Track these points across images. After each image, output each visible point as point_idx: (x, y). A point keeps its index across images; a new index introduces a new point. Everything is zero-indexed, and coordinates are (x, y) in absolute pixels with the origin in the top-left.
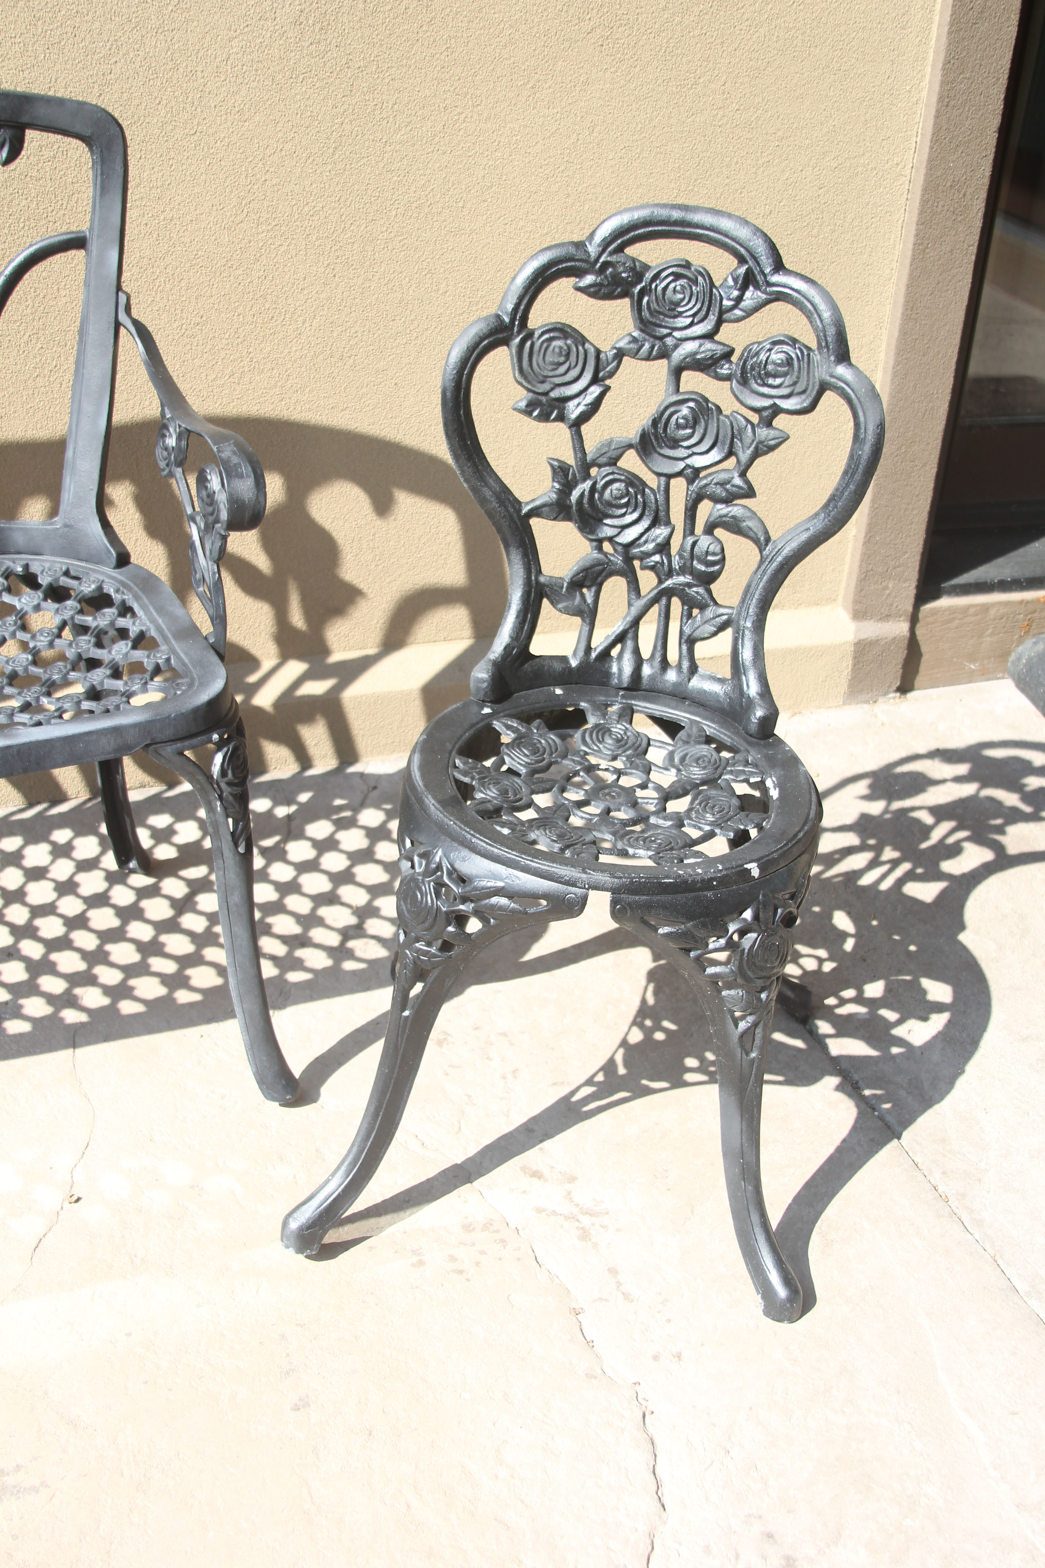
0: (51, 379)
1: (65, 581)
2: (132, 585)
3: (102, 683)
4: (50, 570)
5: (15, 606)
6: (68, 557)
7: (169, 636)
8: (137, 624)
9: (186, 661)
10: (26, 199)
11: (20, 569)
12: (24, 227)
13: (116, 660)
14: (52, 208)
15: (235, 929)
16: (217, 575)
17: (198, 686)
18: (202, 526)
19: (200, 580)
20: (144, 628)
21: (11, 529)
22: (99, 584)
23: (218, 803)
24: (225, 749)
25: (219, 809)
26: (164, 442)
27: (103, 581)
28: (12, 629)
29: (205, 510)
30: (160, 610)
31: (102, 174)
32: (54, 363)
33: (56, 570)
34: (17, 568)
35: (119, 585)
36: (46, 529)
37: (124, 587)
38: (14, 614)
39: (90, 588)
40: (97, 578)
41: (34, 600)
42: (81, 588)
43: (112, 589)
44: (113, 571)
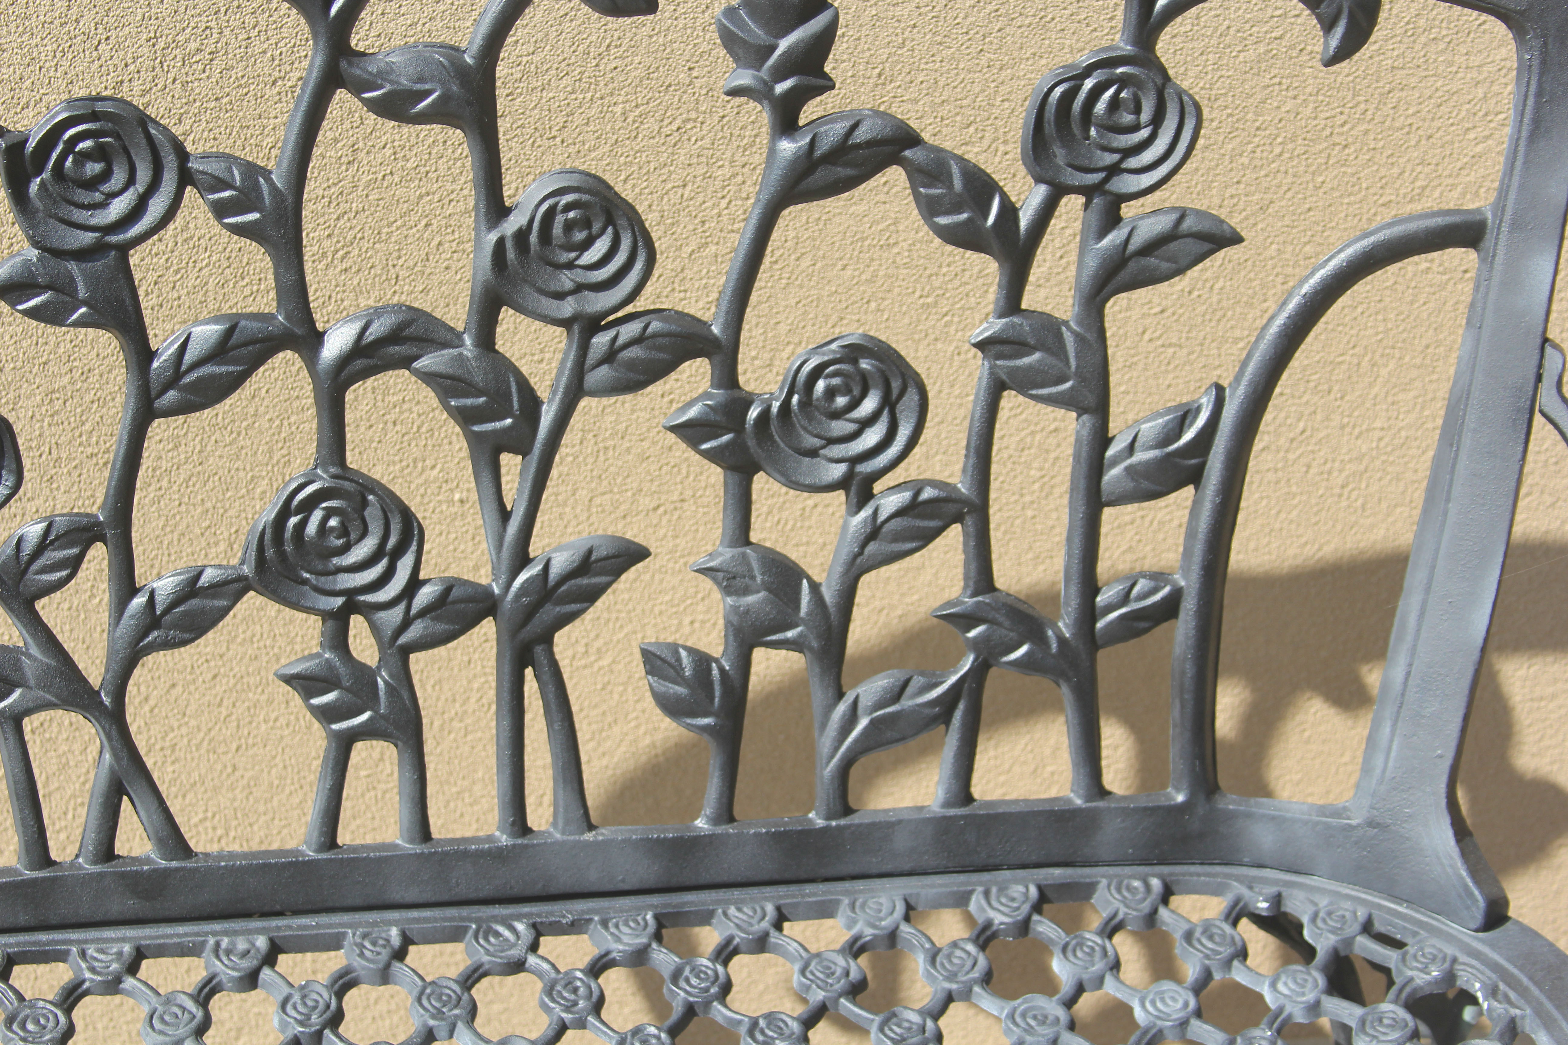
0: (1291, 456)
1: (1366, 946)
2: (1525, 980)
4: (1329, 914)
5: (1260, 997)
6: (1367, 886)
10: (1295, 98)
11: (1263, 905)
12: (1280, 155)
14: (1344, 118)
21: (1249, 815)
22: (1447, 965)
27: (1454, 960)
31: (1539, 94)
32: (1301, 425)
33: (1343, 917)
34: (1258, 901)
35: (1494, 976)
36: (1325, 823)
37: (1509, 985)
38: (1265, 1020)
39: (1429, 974)
40: (1440, 951)
41: (1306, 990)
42: (1405, 969)
43: (1477, 985)
44: (1476, 938)
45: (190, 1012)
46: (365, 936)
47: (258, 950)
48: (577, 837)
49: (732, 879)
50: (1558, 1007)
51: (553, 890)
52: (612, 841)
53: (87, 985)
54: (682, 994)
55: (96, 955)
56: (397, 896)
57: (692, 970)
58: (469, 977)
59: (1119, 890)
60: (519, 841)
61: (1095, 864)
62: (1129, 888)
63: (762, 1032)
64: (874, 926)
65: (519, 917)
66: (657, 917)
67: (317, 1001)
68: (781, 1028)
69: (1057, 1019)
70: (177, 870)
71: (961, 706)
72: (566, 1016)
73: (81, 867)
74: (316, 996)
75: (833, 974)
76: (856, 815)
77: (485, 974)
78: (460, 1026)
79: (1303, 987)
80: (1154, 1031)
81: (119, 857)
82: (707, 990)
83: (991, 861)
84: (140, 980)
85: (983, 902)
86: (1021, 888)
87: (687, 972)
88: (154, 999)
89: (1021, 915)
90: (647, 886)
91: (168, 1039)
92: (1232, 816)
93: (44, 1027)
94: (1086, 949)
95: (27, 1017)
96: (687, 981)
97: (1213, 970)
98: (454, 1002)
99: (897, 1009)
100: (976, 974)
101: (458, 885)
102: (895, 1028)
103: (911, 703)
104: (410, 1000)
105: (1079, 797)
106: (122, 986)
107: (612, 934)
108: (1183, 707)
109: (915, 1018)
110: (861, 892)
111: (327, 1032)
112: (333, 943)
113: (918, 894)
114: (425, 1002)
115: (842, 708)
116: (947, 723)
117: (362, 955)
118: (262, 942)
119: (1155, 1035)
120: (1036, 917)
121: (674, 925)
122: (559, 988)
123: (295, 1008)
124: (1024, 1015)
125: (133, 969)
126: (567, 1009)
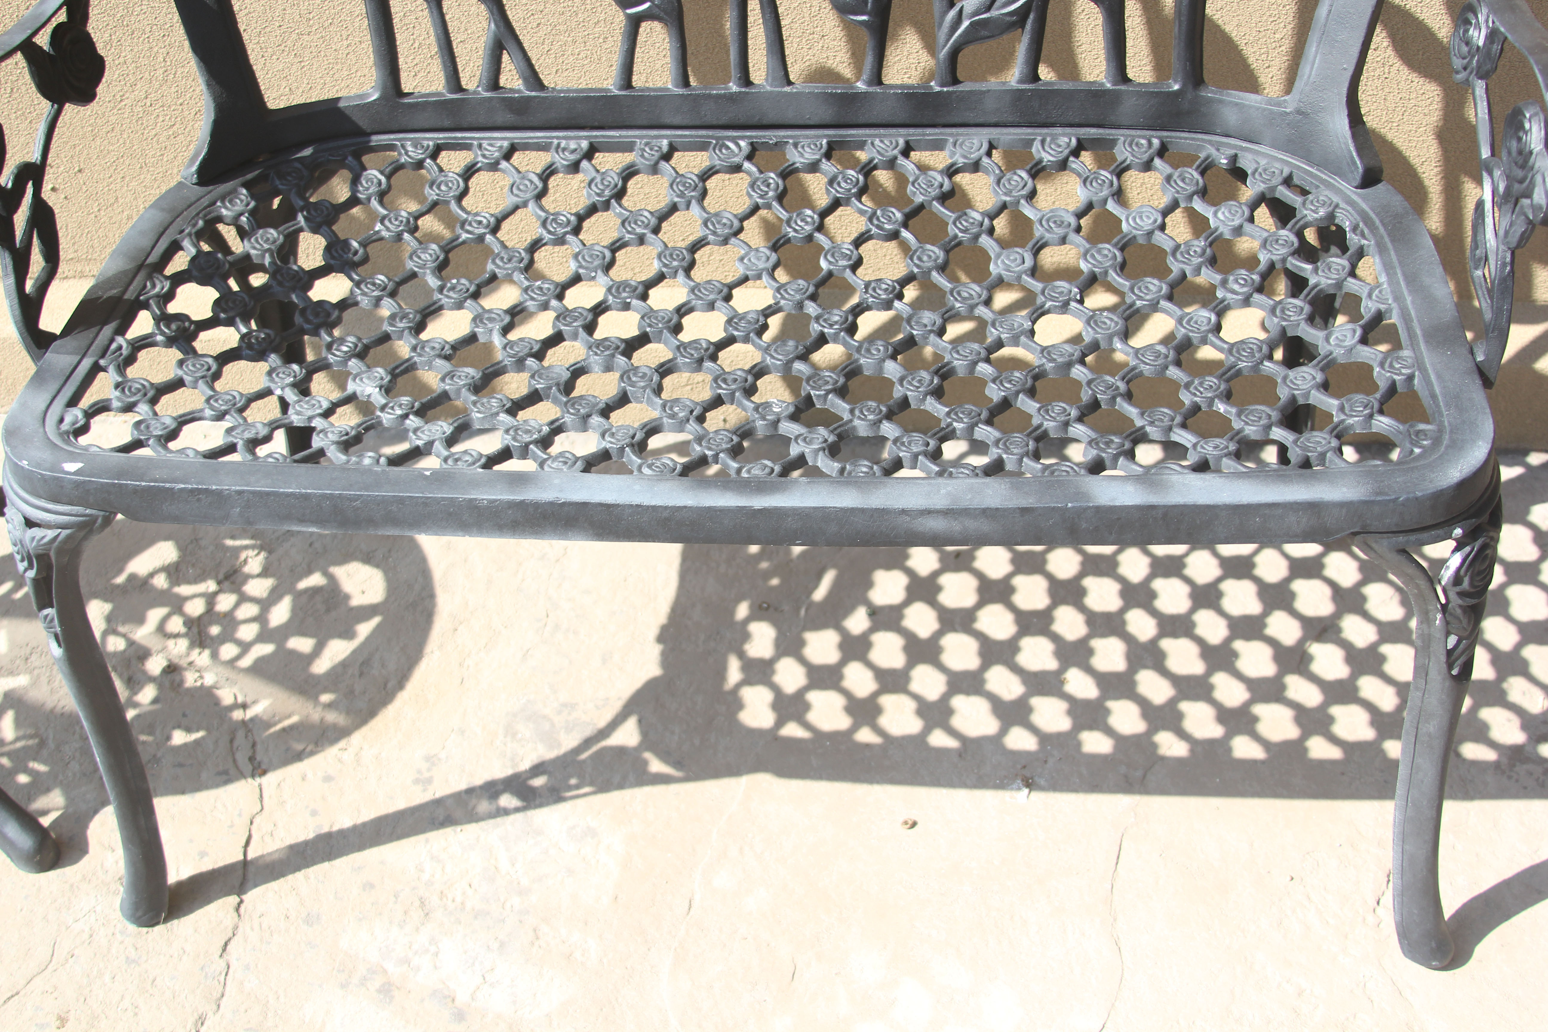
1: (1286, 192)
2: (1377, 222)
3: (1307, 395)
4: (1265, 170)
6: (1293, 153)
7: (1419, 332)
8: (1374, 297)
9: (1438, 390)
11: (1223, 160)
13: (1334, 355)
15: (1419, 760)
16: (1508, 268)
17: (1447, 447)
18: (1501, 188)
19: (1480, 259)
20: (1382, 307)
21: (1221, 101)
22: (1330, 209)
23: (1439, 616)
24: (1468, 549)
25: (1437, 622)
26: (1466, 31)
27: (1337, 206)
28: (1197, 260)
29: (1511, 171)
30: (1412, 280)
33: (1274, 172)
34: (1221, 158)
35: (1358, 218)
36: (1270, 110)
37: (1366, 224)
38: (1204, 235)
39: (1317, 213)
40: (1330, 199)
41: (1235, 218)
42: (1303, 209)
43: (1347, 223)
44: (1355, 193)
45: (535, 185)
46: (647, 144)
47: (582, 149)
48: (780, 89)
49: (879, 121)
50: (1392, 241)
51: (765, 122)
52: (802, 93)
53: (479, 165)
54: (833, 191)
55: (488, 147)
56: (668, 121)
57: (843, 177)
58: (705, 173)
59: (1130, 145)
60: (743, 90)
61: (1118, 127)
62: (1137, 144)
63: (878, 219)
64: (965, 157)
65: (742, 138)
66: (829, 143)
67: (610, 182)
68: (890, 217)
69: (1070, 225)
70: (535, 97)
71: (1032, 16)
72: (760, 201)
73: (479, 94)
74: (609, 179)
75: (932, 186)
76: (961, 85)
77: (717, 172)
78: (694, 203)
79: (1234, 215)
80: (1130, 236)
81: (502, 88)
82: (849, 190)
83: (1049, 120)
84: (511, 164)
85: (1040, 148)
86: (1066, 140)
87: (840, 179)
88: (516, 175)
89: (1061, 157)
90: (824, 123)
91: (519, 200)
92: (1210, 101)
93: (451, 188)
94: (1099, 182)
95: (442, 181)
96: (839, 184)
97: (1180, 201)
98: (692, 188)
99: (968, 211)
100: (1024, 192)
101: (706, 116)
102: (963, 222)
103: (997, 13)
104: (667, 185)
105: (1109, 82)
106: (500, 166)
107: (799, 152)
108: (1180, 26)
109: (978, 217)
110: (961, 135)
111: (613, 201)
112: (628, 147)
113: (999, 139)
114: (675, 187)
115: (952, 13)
116: (1023, 27)
117: (642, 156)
118: (585, 144)
119: (1130, 239)
120: (1072, 159)
121: (841, 149)
122: (759, 183)
123: (596, 185)
124: (1048, 221)
125: (508, 156)
126: (761, 197)
